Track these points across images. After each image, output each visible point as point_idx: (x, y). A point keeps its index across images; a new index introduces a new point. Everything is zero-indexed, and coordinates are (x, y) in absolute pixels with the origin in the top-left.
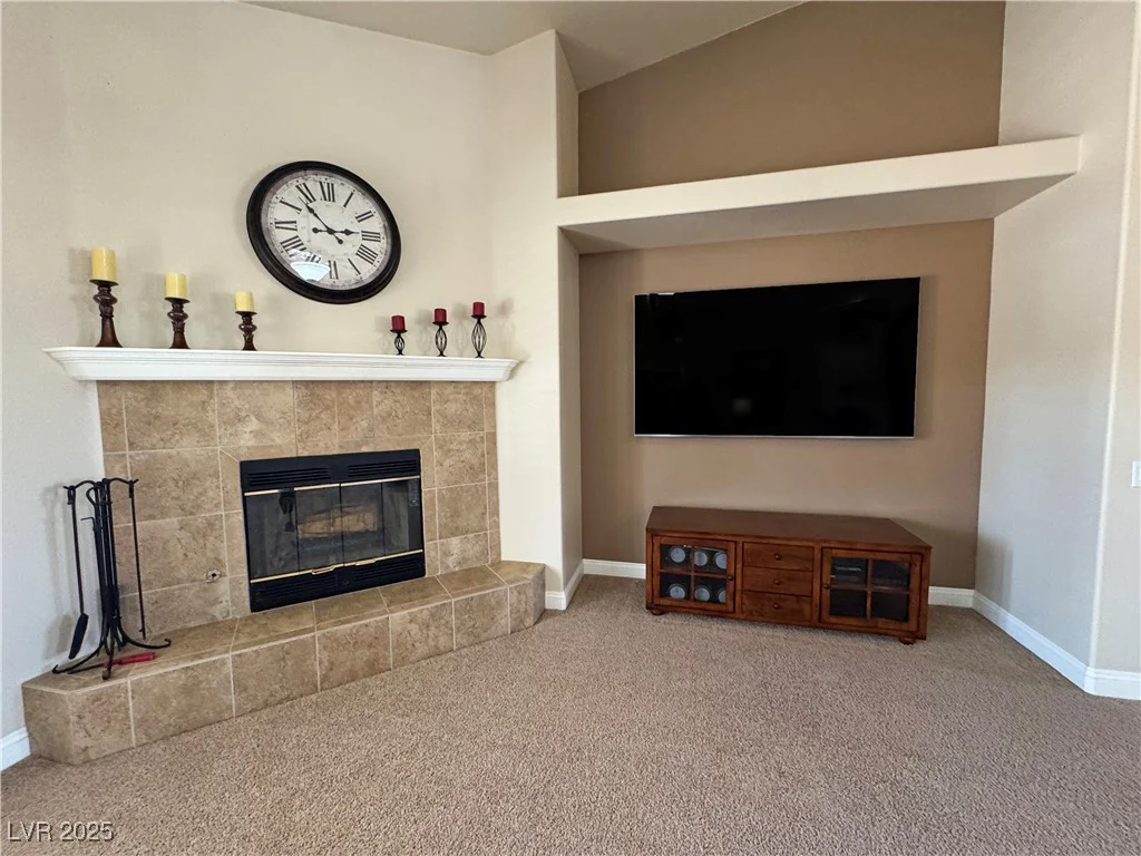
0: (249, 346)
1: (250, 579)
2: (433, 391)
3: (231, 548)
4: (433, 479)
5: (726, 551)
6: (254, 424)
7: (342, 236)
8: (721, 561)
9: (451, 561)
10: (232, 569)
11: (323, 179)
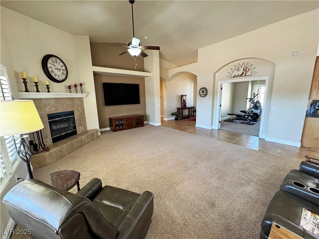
0: (49, 92)
1: (52, 137)
2: (75, 99)
3: (48, 131)
4: (76, 116)
5: (124, 121)
6: (49, 107)
7: (59, 70)
8: (123, 122)
9: (81, 131)
10: (49, 135)
11: (55, 58)
